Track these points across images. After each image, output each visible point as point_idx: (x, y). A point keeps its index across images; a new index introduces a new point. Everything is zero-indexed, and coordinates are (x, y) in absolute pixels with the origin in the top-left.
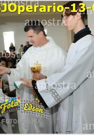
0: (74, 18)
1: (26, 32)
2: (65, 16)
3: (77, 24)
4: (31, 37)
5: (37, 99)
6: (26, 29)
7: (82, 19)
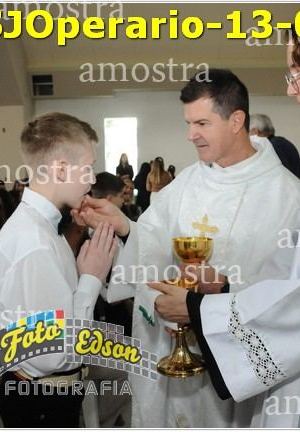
5: (181, 353)
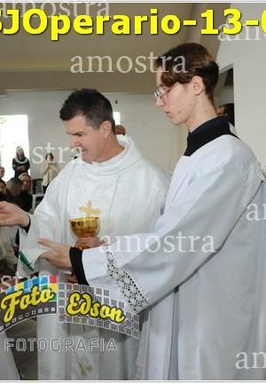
0: (186, 90)
1: (66, 122)
2: (161, 86)
3: (195, 105)
4: (79, 134)
6: (66, 114)
7: (207, 93)
